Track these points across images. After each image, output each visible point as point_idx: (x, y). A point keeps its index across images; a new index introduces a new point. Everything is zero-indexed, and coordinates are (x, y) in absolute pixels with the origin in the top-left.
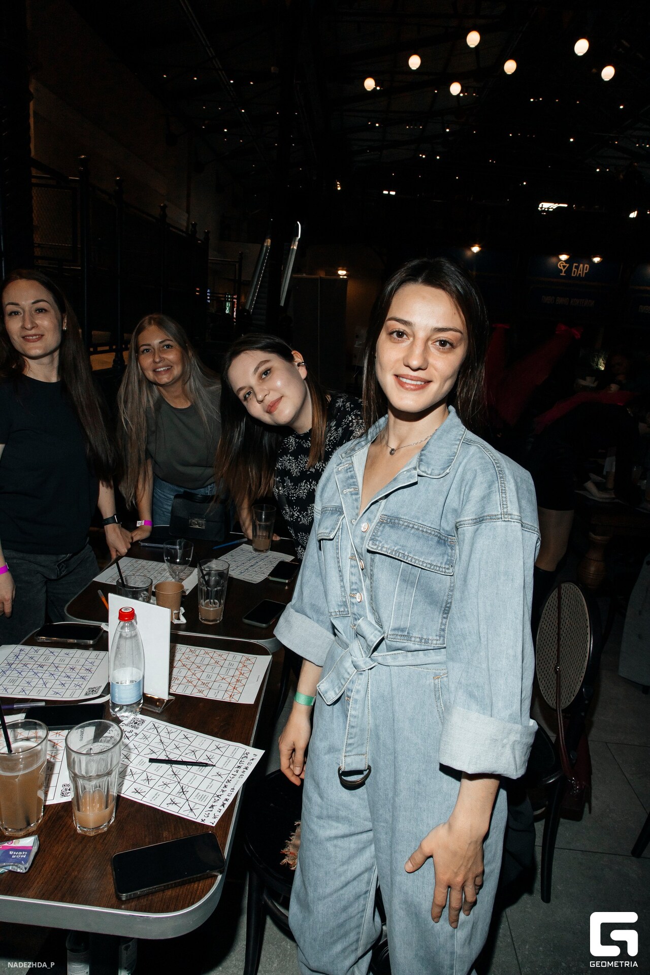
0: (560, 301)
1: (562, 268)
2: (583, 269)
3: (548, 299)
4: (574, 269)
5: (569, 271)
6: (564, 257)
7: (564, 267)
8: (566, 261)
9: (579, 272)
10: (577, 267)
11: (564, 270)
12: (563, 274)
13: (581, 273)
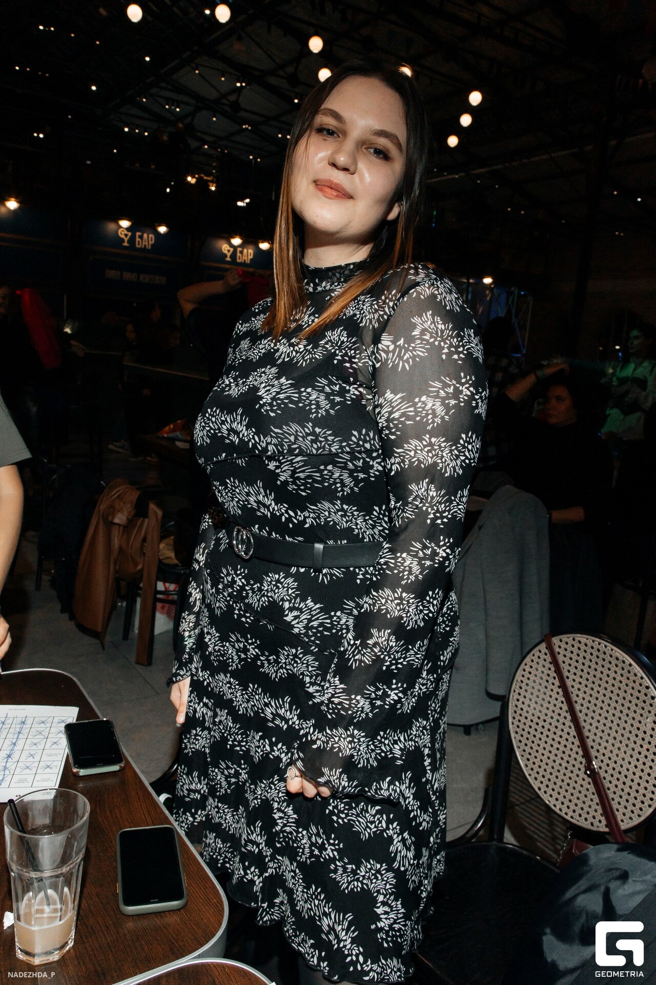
0: (128, 276)
1: (123, 236)
2: (147, 240)
3: (112, 274)
4: (138, 239)
5: (132, 240)
6: (125, 224)
7: (126, 235)
8: (128, 229)
9: (144, 243)
10: (141, 237)
11: (126, 239)
12: (126, 244)
13: (147, 243)
